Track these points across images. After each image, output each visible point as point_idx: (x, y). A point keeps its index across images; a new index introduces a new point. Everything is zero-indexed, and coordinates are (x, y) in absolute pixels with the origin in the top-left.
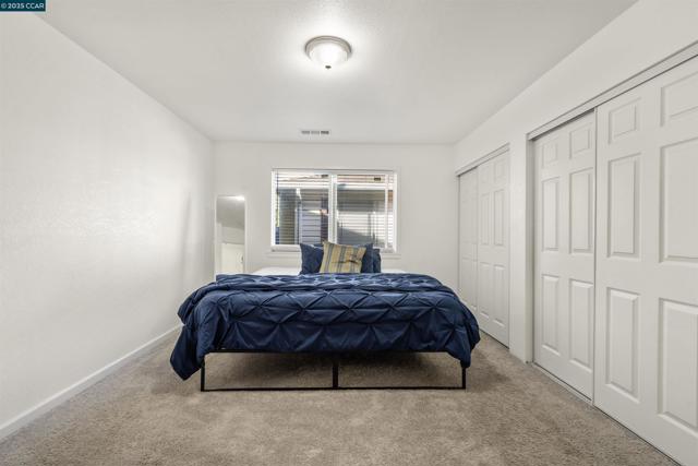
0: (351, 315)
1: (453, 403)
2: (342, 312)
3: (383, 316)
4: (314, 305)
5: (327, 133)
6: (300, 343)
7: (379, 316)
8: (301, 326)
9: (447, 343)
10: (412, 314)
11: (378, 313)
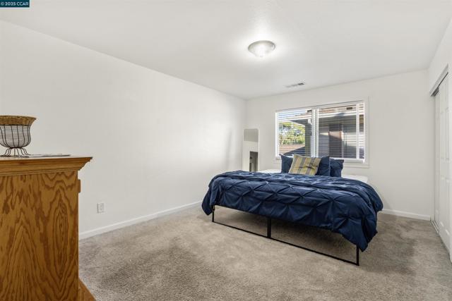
0: (276, 197)
1: (336, 269)
2: (271, 194)
3: (296, 200)
4: (257, 188)
5: (302, 84)
6: (251, 208)
7: (292, 200)
8: (252, 199)
9: (340, 227)
10: (315, 202)
11: (291, 198)
